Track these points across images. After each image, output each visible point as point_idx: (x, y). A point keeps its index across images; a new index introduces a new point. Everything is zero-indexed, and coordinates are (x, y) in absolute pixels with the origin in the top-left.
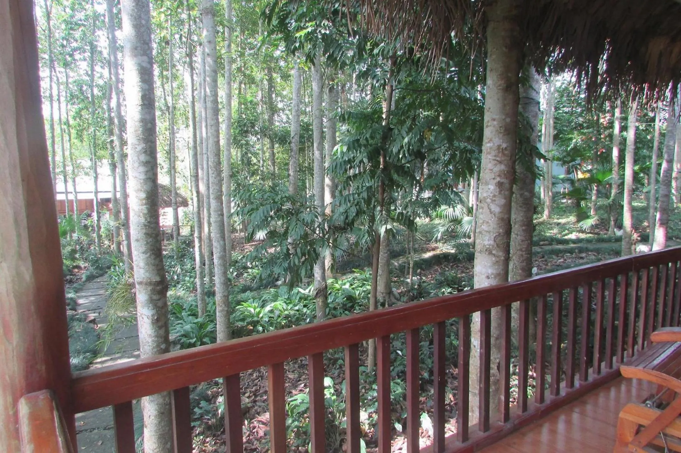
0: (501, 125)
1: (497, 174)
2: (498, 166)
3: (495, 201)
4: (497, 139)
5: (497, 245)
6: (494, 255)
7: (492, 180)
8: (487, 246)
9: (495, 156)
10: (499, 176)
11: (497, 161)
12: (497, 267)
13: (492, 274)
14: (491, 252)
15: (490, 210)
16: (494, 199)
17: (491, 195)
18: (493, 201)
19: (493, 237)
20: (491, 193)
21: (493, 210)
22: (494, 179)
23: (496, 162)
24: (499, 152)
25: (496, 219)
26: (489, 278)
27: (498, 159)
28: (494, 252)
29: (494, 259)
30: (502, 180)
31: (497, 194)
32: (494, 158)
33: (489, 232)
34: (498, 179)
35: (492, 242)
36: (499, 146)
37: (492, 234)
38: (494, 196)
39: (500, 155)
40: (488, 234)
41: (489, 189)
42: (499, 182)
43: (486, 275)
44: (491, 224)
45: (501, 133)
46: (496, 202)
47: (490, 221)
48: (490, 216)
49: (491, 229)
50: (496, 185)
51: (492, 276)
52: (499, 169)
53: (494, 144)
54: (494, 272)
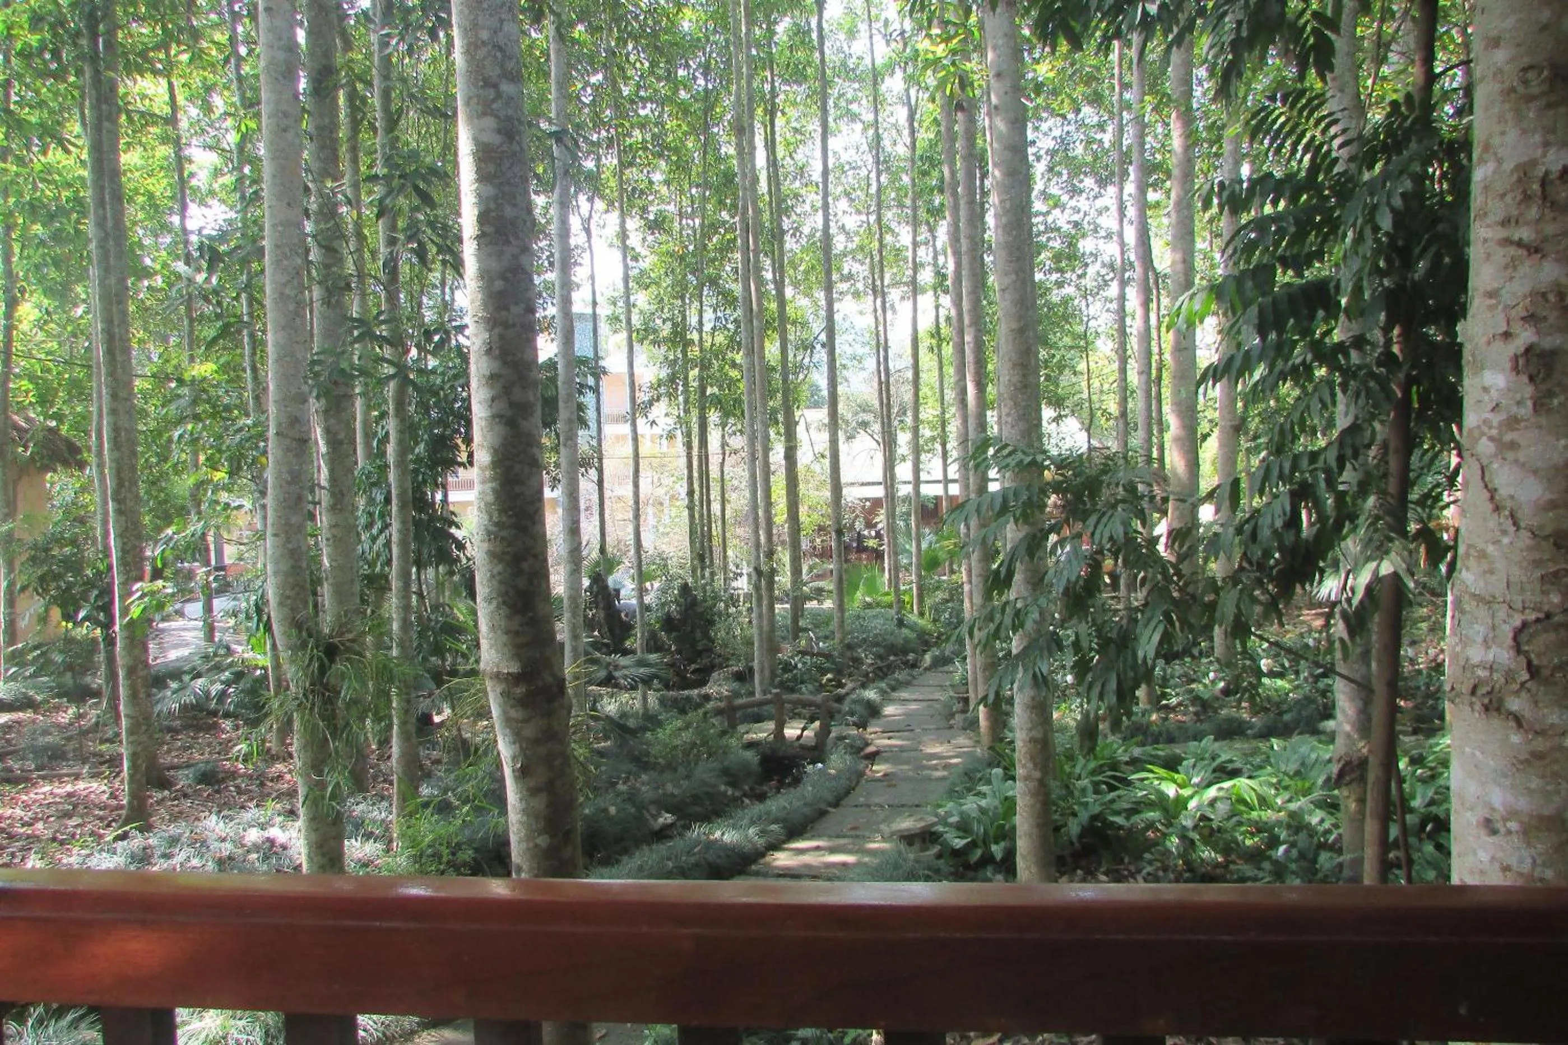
0: (1526, 61)
1: (1520, 311)
2: (1525, 268)
3: (1513, 446)
4: (1512, 135)
5: (1532, 669)
6: (1518, 720)
7: (1498, 345)
8: (1481, 673)
9: (1505, 223)
10: (1531, 318)
11: (1520, 244)
12: (1535, 783)
13: (1512, 814)
14: (1501, 701)
15: (1492, 492)
16: (1508, 437)
17: (1496, 419)
18: (1505, 447)
19: (1507, 631)
20: (1496, 408)
21: (1503, 492)
22: (1507, 335)
23: (1512, 251)
24: (1527, 198)
25: (1525, 539)
26: (1494, 832)
27: (1525, 233)
28: (1514, 704)
29: (1516, 738)
30: (1548, 343)
31: (1526, 410)
32: (1502, 233)
33: (1487, 601)
34: (1525, 336)
35: (1503, 655)
36: (1524, 171)
37: (1502, 613)
38: (1512, 422)
39: (1533, 212)
40: (1482, 612)
41: (1486, 390)
42: (1529, 350)
43: (1481, 812)
44: (1500, 565)
45: (1530, 99)
46: (1521, 455)
47: (1491, 549)
48: (1492, 524)
49: (1497, 586)
50: (1516, 369)
51: (1513, 825)
52: (1527, 289)
53: (1500, 161)
54: (1523, 804)
